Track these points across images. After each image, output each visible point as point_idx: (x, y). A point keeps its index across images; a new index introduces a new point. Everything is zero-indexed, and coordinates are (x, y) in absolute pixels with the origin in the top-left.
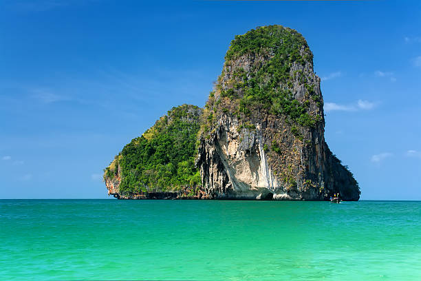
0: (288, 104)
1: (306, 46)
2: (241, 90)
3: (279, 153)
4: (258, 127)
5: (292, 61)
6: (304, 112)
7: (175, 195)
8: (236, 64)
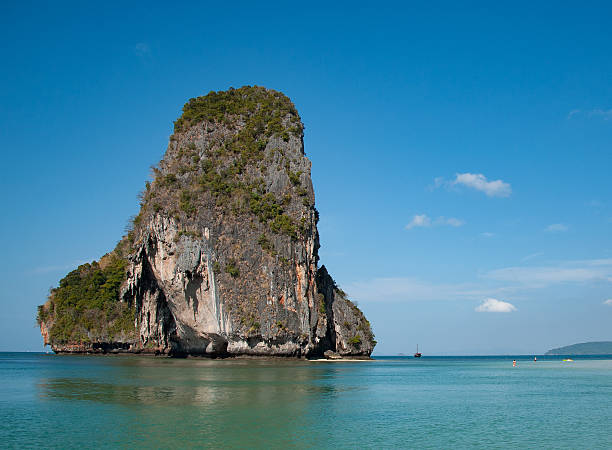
0: (257, 199)
1: (293, 113)
2: (186, 175)
3: (236, 275)
4: (207, 233)
5: (270, 135)
6: (281, 212)
7: (126, 346)
8: (185, 139)
